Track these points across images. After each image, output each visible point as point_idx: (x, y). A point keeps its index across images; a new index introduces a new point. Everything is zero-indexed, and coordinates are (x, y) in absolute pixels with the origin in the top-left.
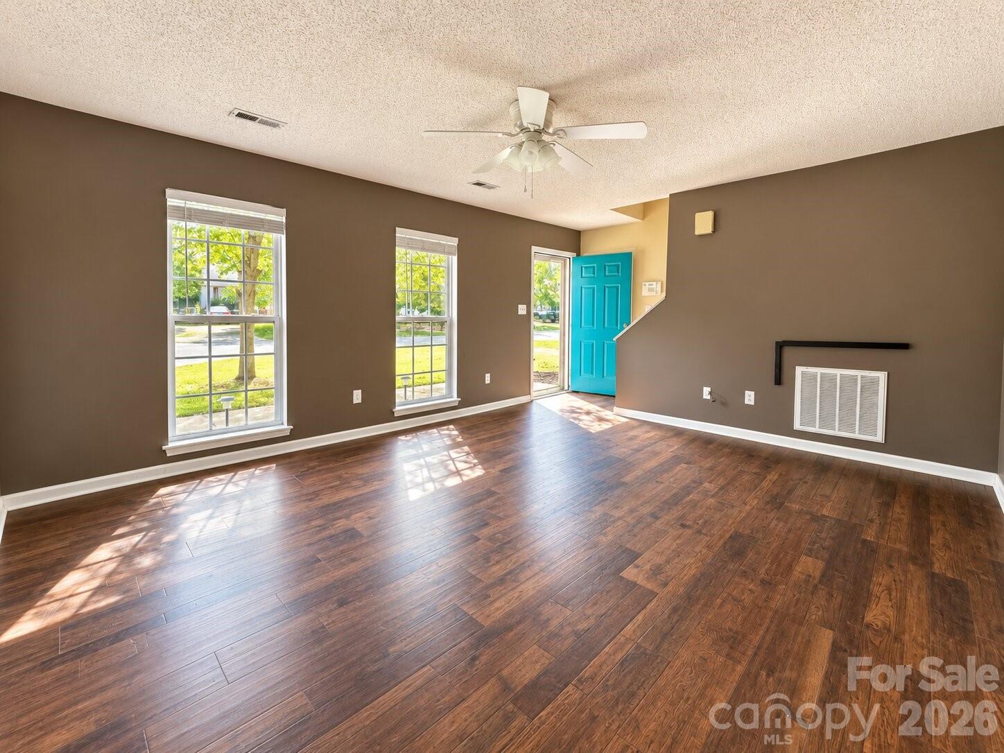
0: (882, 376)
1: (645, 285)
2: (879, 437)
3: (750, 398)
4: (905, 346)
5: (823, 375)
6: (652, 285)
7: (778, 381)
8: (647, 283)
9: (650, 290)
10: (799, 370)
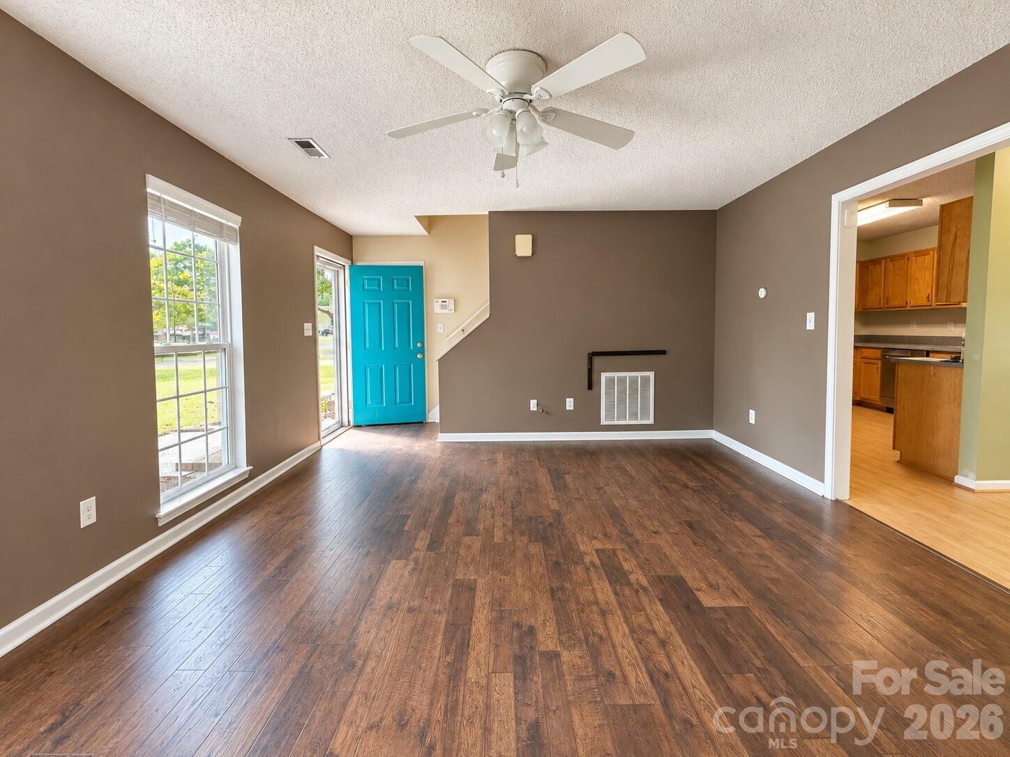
0: (651, 375)
1: (437, 302)
2: (651, 421)
3: (570, 404)
4: (663, 352)
5: (618, 378)
6: (445, 302)
7: (590, 387)
8: (440, 300)
9: (443, 307)
10: (604, 376)
